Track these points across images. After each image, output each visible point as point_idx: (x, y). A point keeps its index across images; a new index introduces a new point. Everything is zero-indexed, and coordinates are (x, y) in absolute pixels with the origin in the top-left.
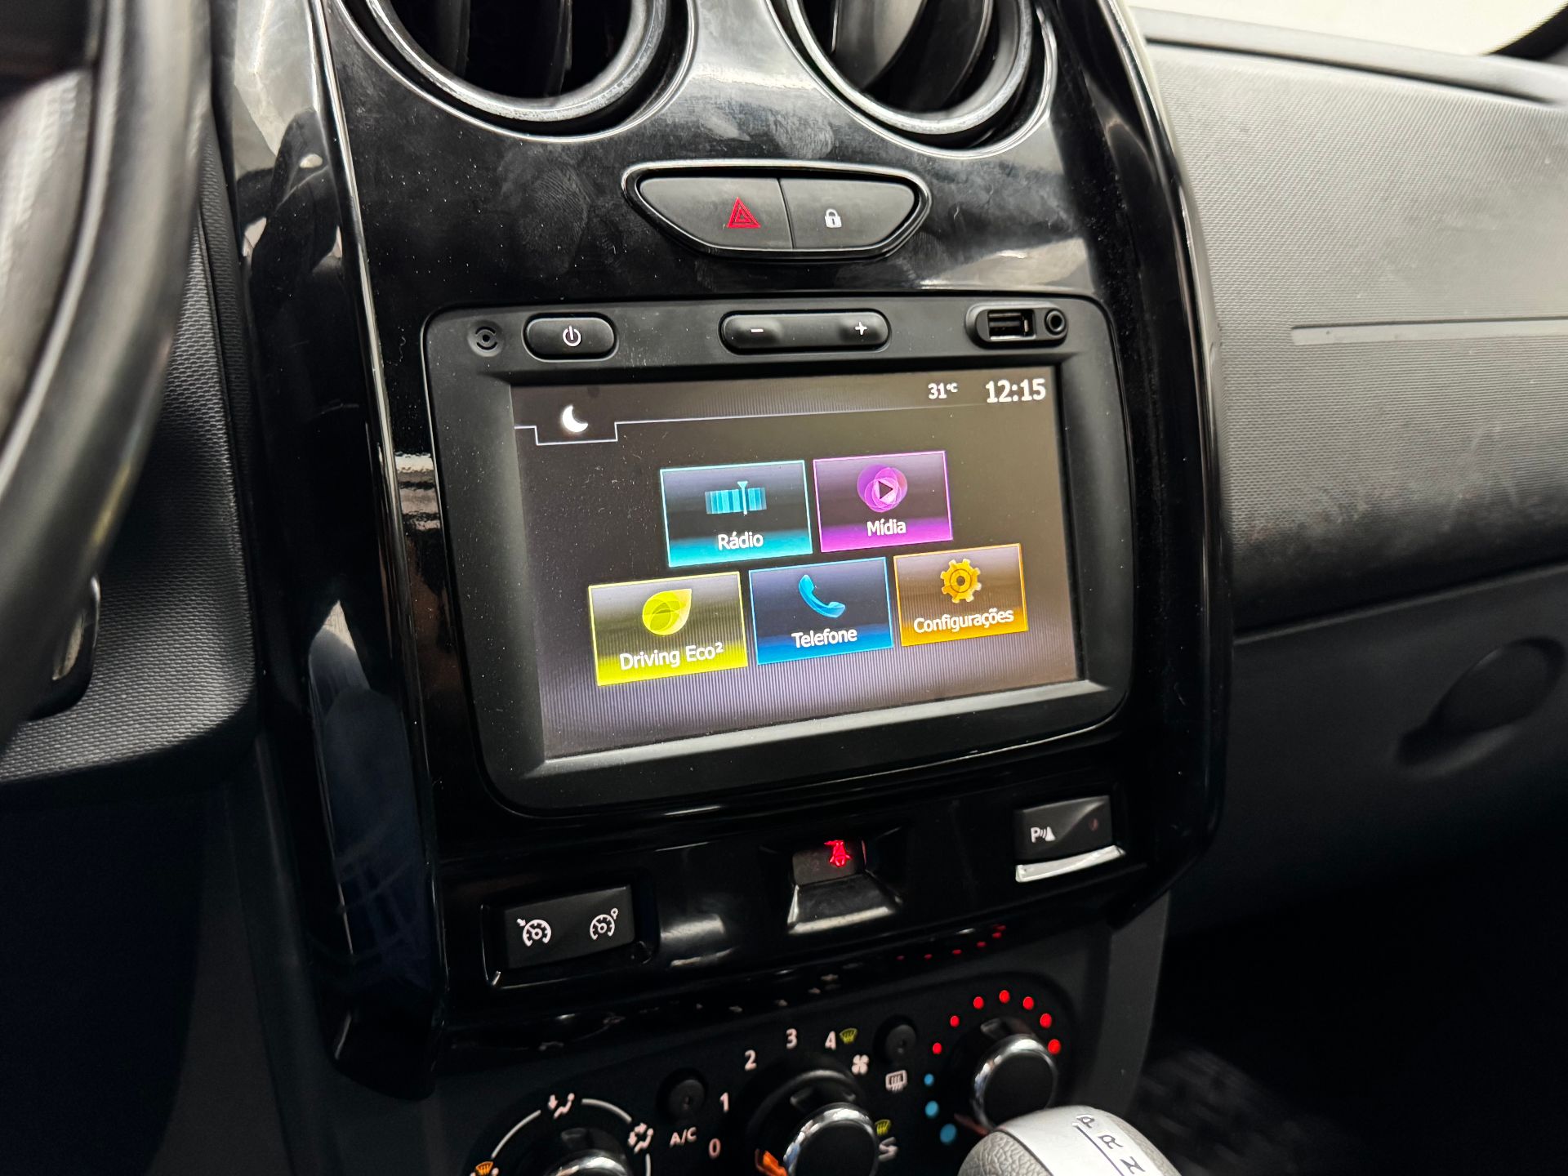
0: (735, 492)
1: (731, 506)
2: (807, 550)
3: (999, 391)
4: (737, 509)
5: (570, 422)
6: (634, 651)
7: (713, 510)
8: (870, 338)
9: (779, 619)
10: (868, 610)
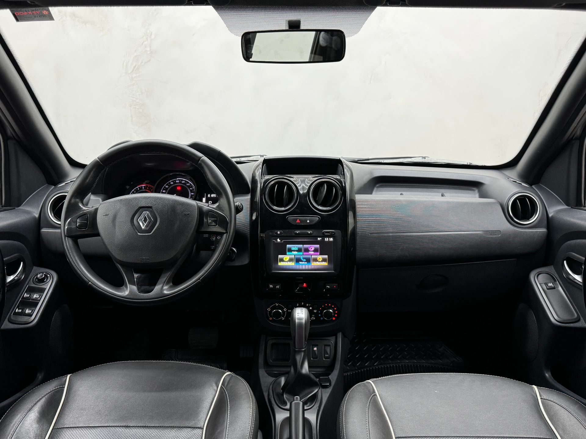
0: (295, 248)
2: (302, 254)
3: (327, 239)
5: (279, 240)
6: (282, 262)
7: (292, 249)
8: (311, 233)
9: (298, 260)
10: (308, 260)
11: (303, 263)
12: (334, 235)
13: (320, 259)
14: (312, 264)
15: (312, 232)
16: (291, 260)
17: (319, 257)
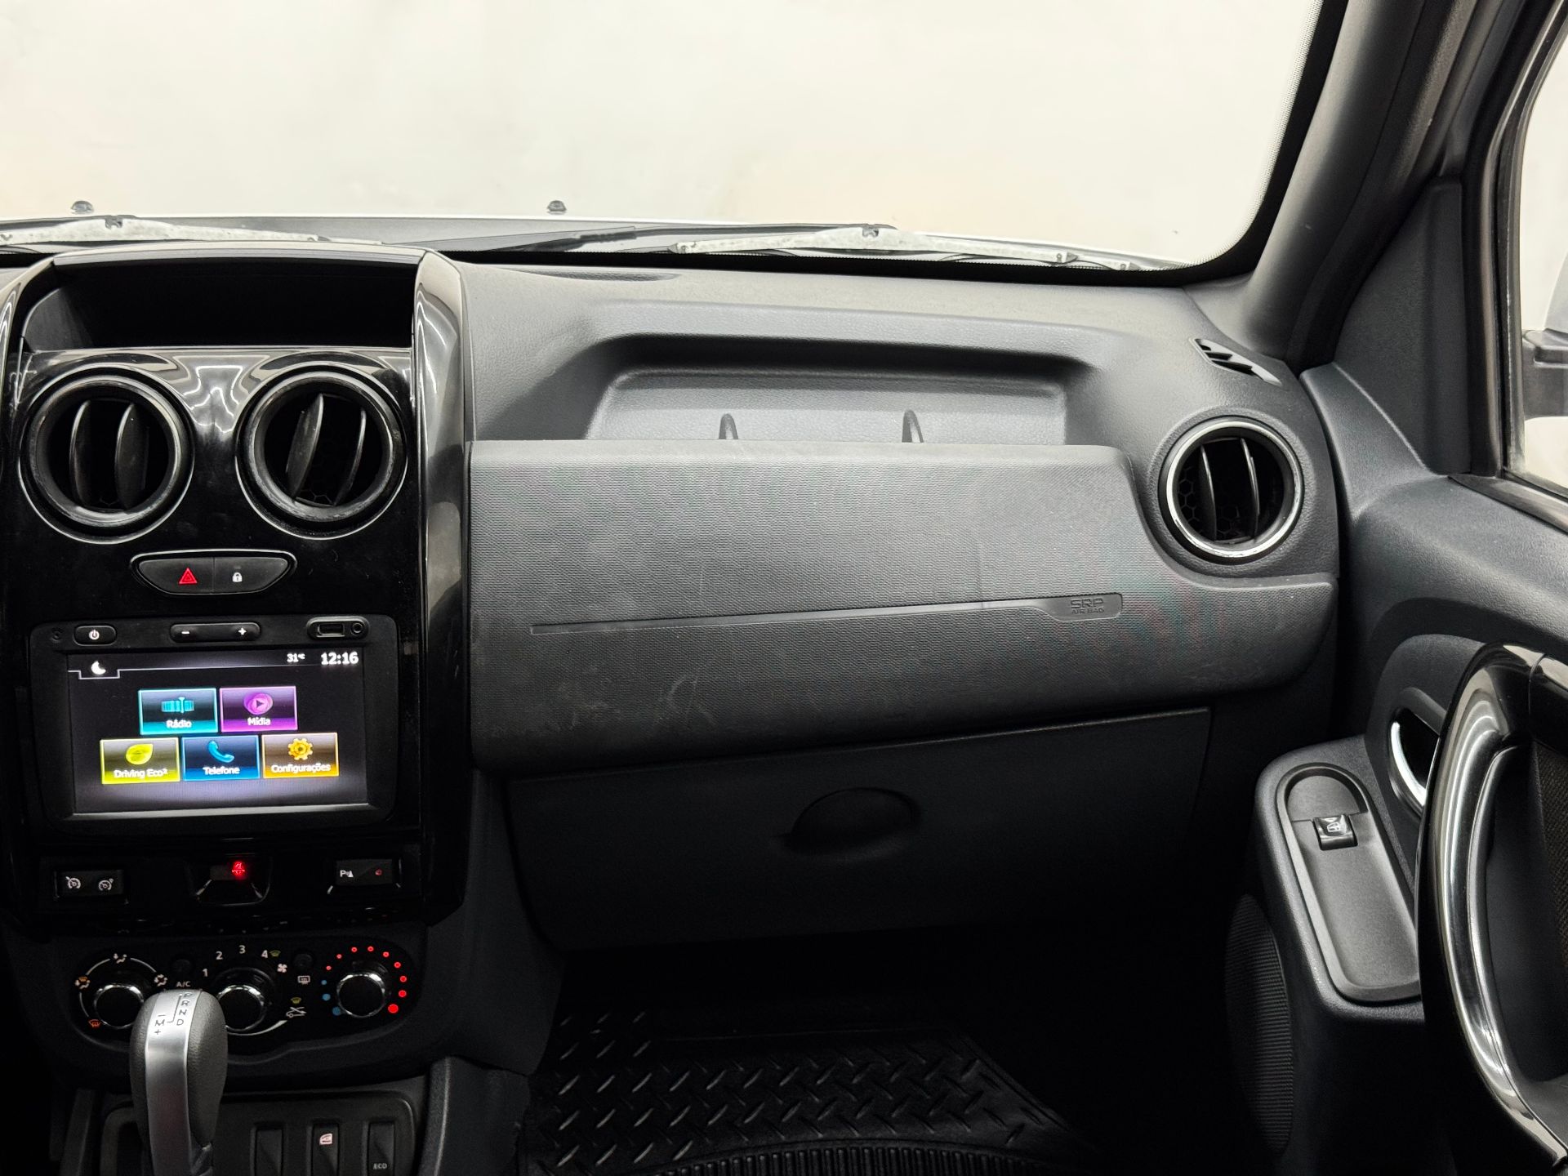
0: (178, 702)
1: (175, 708)
2: (215, 730)
3: (329, 658)
4: (178, 710)
5: (97, 669)
6: (122, 769)
7: (165, 710)
8: (249, 636)
9: (197, 760)
10: (246, 760)
11: (222, 770)
12: (366, 640)
13: (300, 749)
14: (265, 777)
15: (253, 626)
16: (160, 760)
17: (296, 740)
